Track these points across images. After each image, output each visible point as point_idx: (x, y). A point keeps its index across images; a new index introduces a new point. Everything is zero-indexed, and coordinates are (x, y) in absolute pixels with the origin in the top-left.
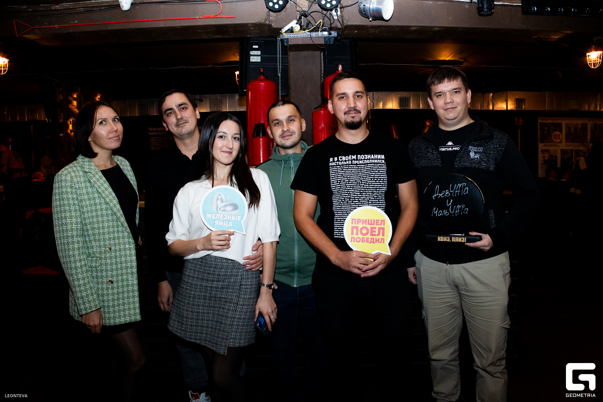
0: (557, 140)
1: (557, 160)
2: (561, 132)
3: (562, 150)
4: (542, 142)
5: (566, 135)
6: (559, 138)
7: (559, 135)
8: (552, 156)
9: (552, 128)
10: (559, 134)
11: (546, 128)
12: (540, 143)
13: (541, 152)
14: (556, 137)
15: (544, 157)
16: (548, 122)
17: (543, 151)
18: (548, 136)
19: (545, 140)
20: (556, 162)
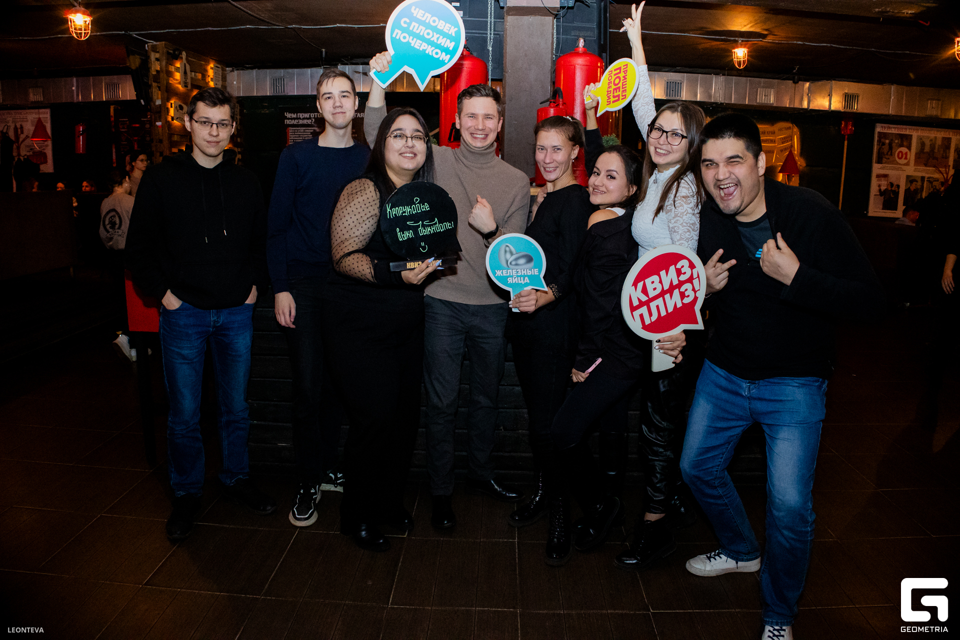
0: (902, 161)
1: (899, 192)
2: (910, 148)
4: (879, 161)
5: (916, 154)
6: (906, 158)
8: (892, 185)
9: (896, 141)
10: (907, 152)
11: (887, 141)
12: (876, 163)
13: (877, 177)
14: (900, 156)
15: (879, 186)
16: (890, 132)
18: (889, 153)
19: (884, 160)
20: (896, 194)
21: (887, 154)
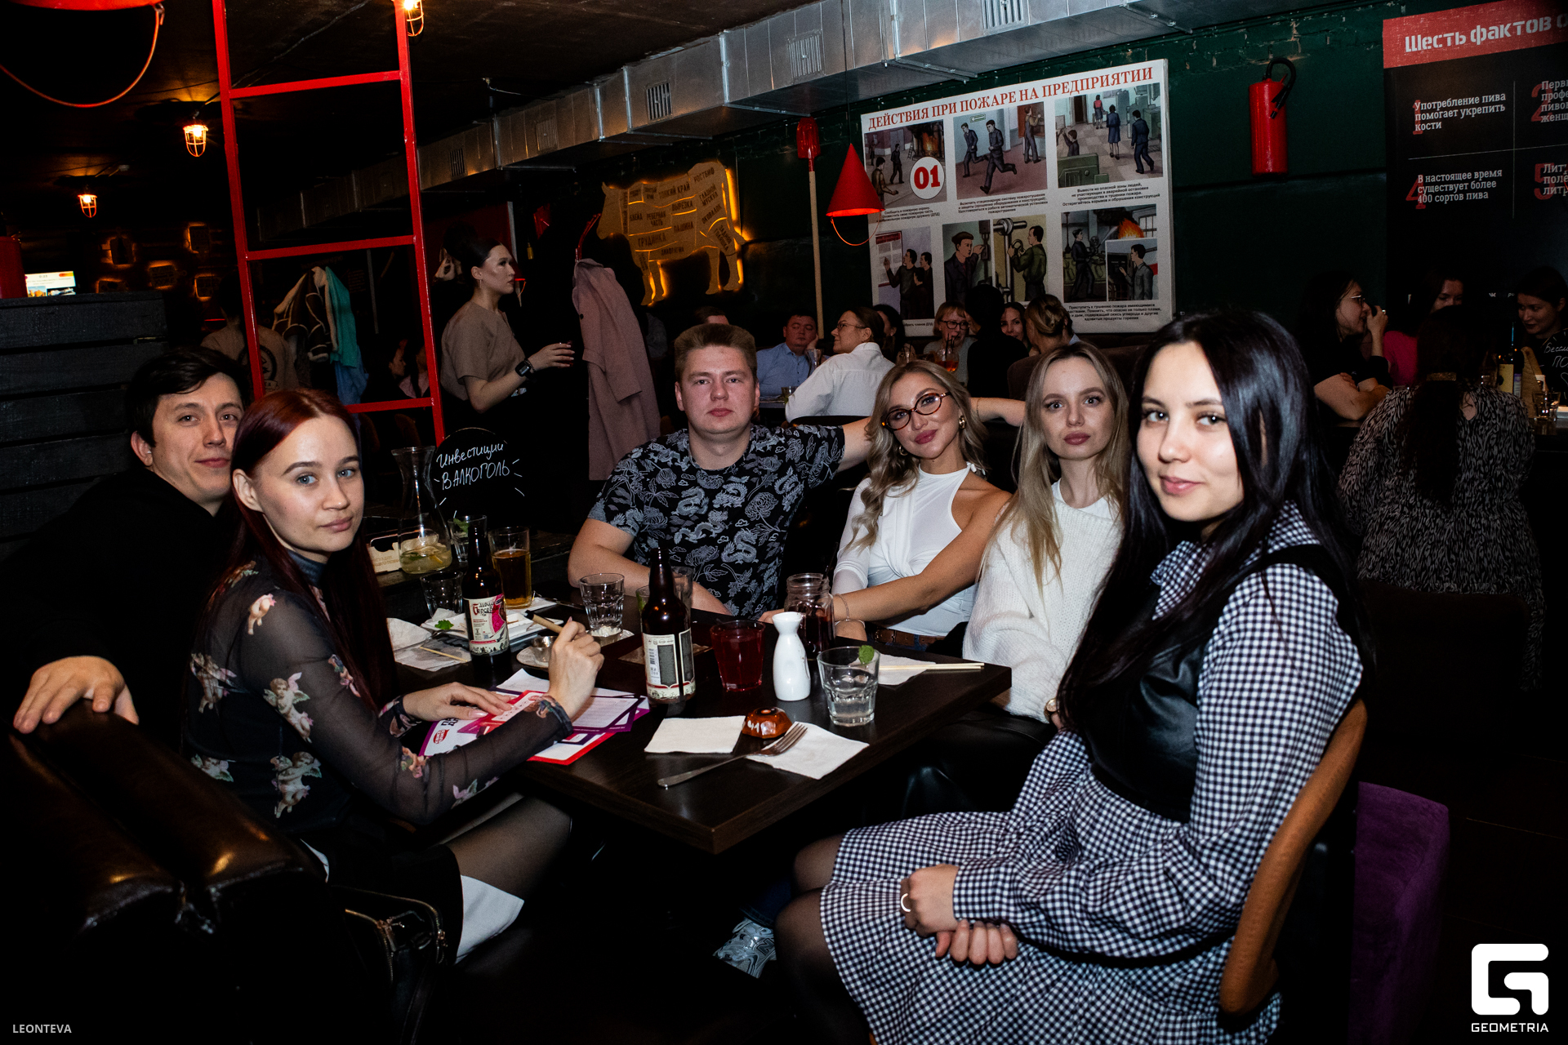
0: (930, 192)
1: (931, 269)
2: (939, 154)
3: (947, 228)
5: (958, 166)
6: (936, 183)
7: (935, 171)
8: (913, 254)
9: (908, 146)
10: (936, 167)
11: (888, 151)
14: (922, 182)
15: (886, 262)
16: (892, 126)
17: (881, 239)
18: (896, 179)
19: (888, 198)
20: (927, 276)
21: (892, 182)
